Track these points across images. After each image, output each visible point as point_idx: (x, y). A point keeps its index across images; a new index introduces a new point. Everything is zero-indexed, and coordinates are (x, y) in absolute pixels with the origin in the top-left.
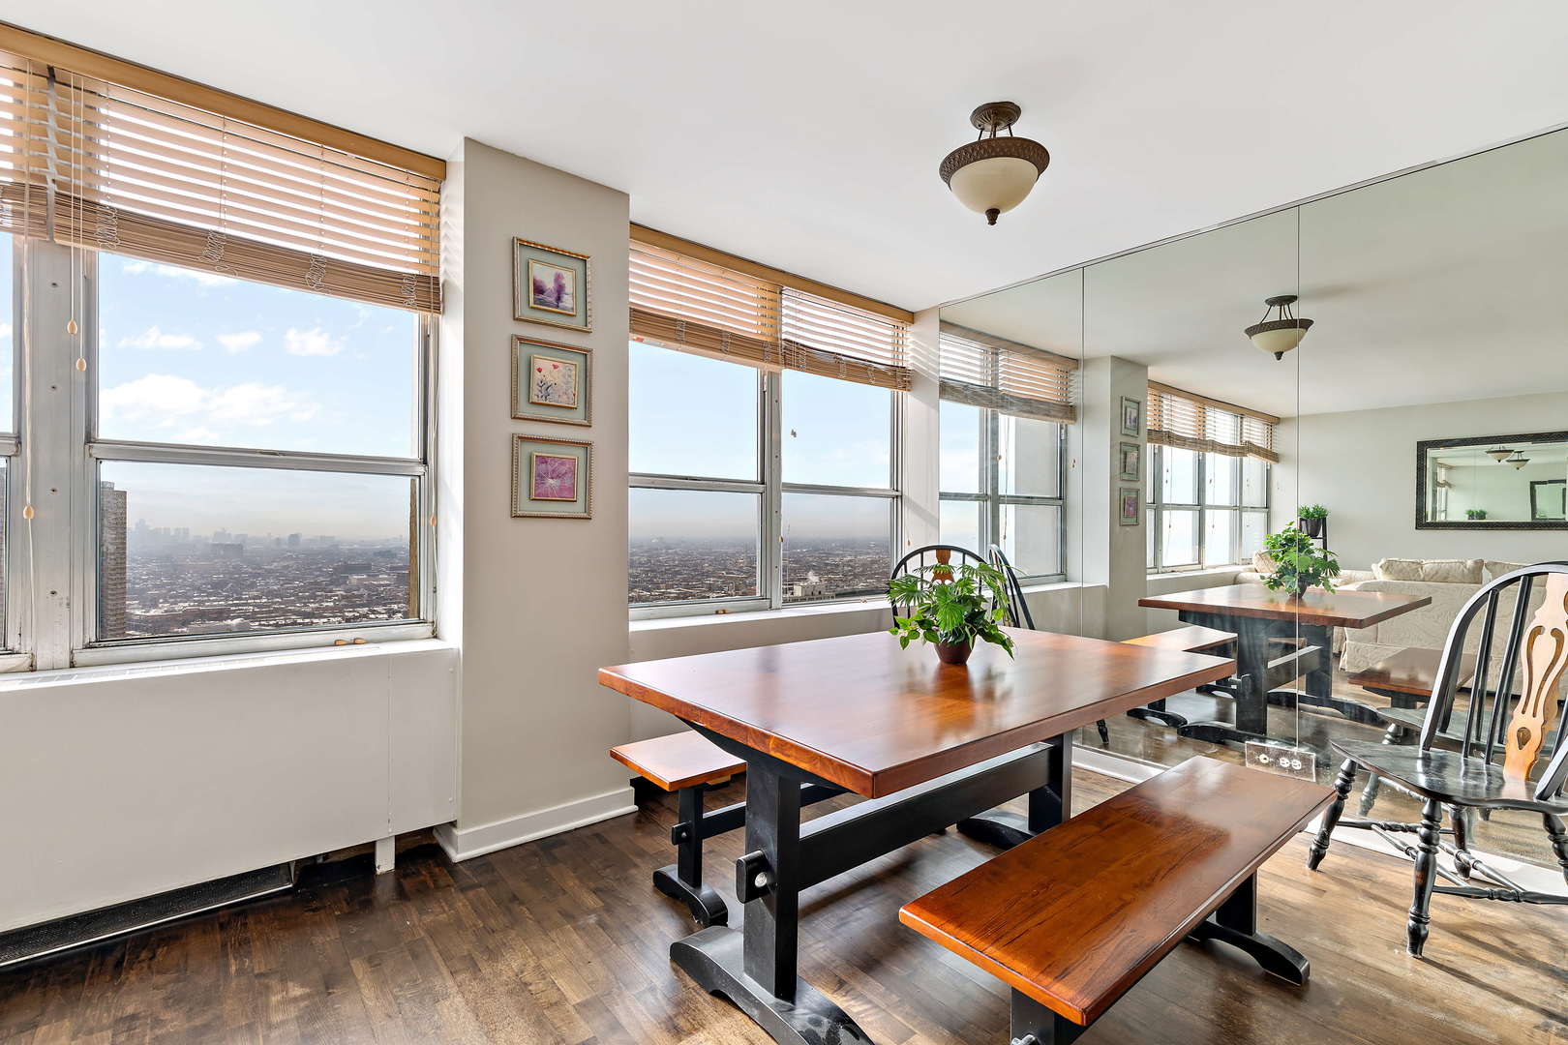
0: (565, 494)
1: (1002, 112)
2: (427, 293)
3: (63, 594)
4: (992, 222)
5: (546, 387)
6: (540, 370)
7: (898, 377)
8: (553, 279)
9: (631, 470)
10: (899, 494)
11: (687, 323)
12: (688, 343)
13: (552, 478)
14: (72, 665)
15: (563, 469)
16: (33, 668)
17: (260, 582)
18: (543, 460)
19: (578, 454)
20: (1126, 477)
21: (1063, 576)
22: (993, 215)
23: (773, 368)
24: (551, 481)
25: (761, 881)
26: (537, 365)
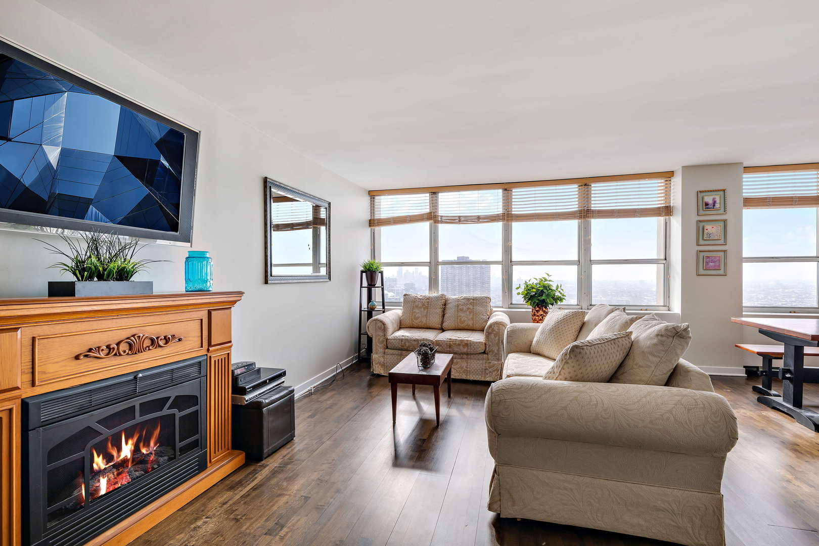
0: (717, 268)
2: (667, 211)
5: (709, 234)
6: (707, 230)
8: (712, 199)
9: (744, 257)
11: (773, 198)
12: (773, 205)
15: (716, 260)
18: (708, 257)
19: (722, 254)
24: (711, 264)
25: (788, 375)
26: (706, 228)
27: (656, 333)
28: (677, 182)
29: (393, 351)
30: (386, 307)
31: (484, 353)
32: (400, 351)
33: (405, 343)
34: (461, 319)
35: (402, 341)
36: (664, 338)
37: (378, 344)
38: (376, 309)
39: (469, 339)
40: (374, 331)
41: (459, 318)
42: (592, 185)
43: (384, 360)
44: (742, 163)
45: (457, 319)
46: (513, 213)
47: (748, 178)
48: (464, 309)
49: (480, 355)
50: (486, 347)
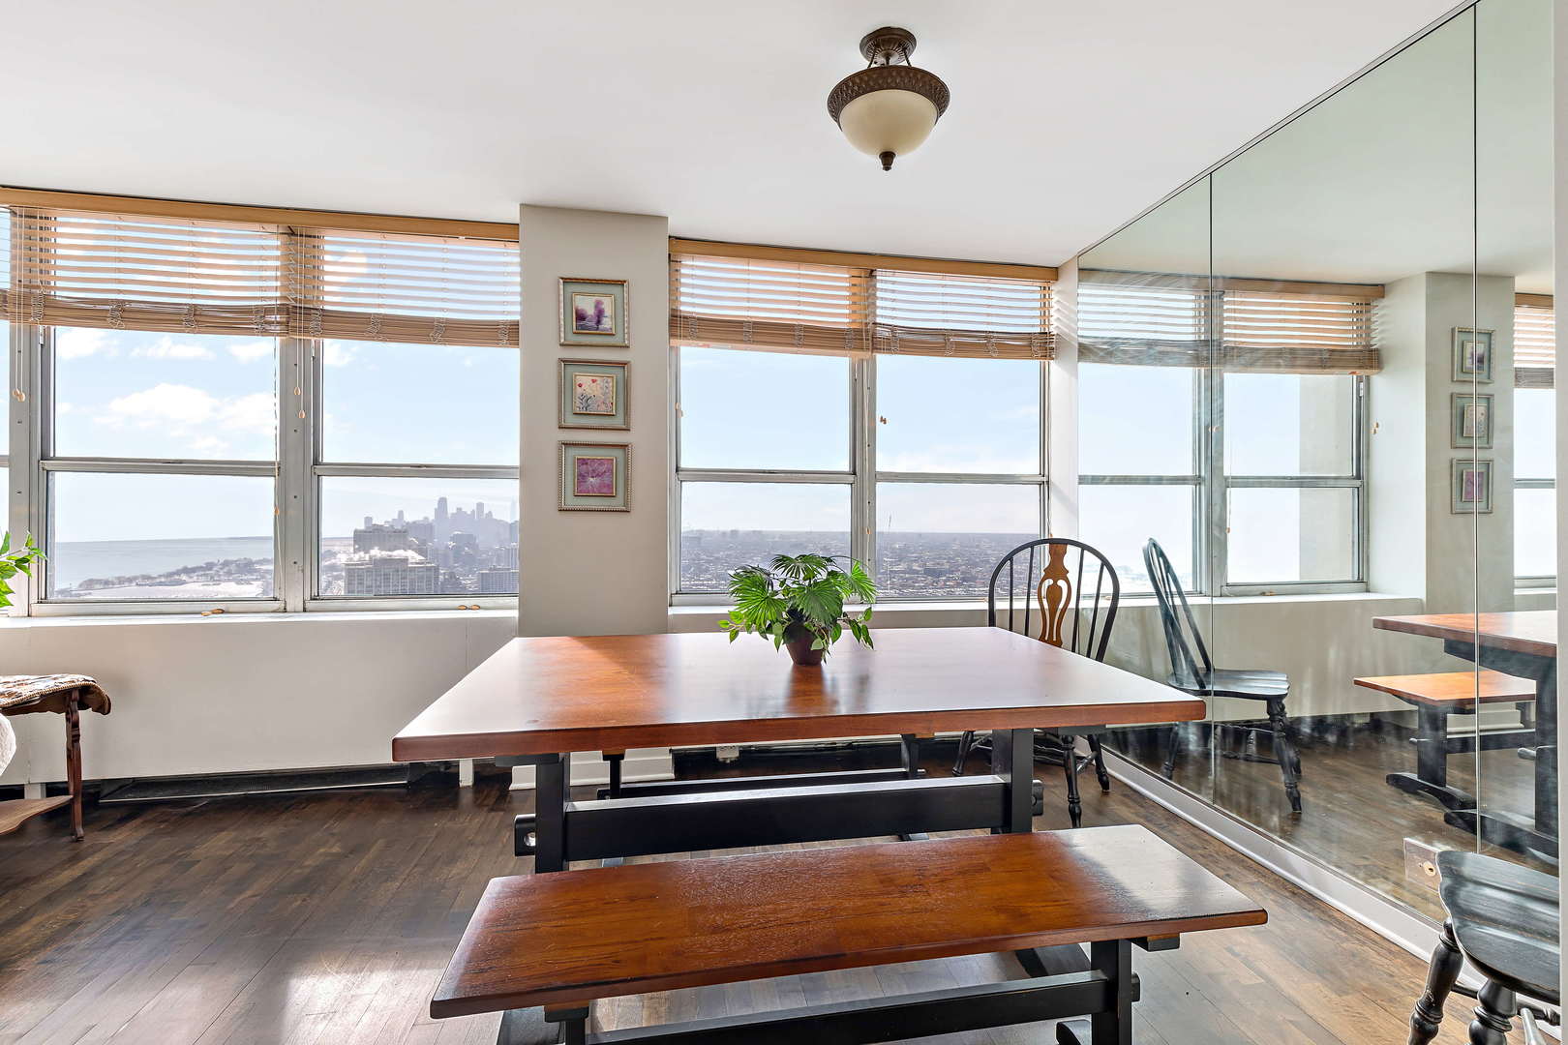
0: (605, 490)
1: (888, 40)
3: (300, 564)
4: (887, 166)
5: (586, 399)
6: (580, 386)
7: (1041, 345)
8: (593, 305)
9: (683, 464)
10: (1045, 479)
11: (755, 323)
12: (755, 342)
13: (593, 477)
14: (305, 611)
15: (603, 469)
16: (285, 611)
17: (712, 568)
18: (583, 462)
19: (618, 453)
20: (1460, 442)
21: (1363, 582)
22: (887, 158)
23: (870, 355)
24: (591, 479)
25: (531, 840)
26: (579, 381)
44: (663, 219)
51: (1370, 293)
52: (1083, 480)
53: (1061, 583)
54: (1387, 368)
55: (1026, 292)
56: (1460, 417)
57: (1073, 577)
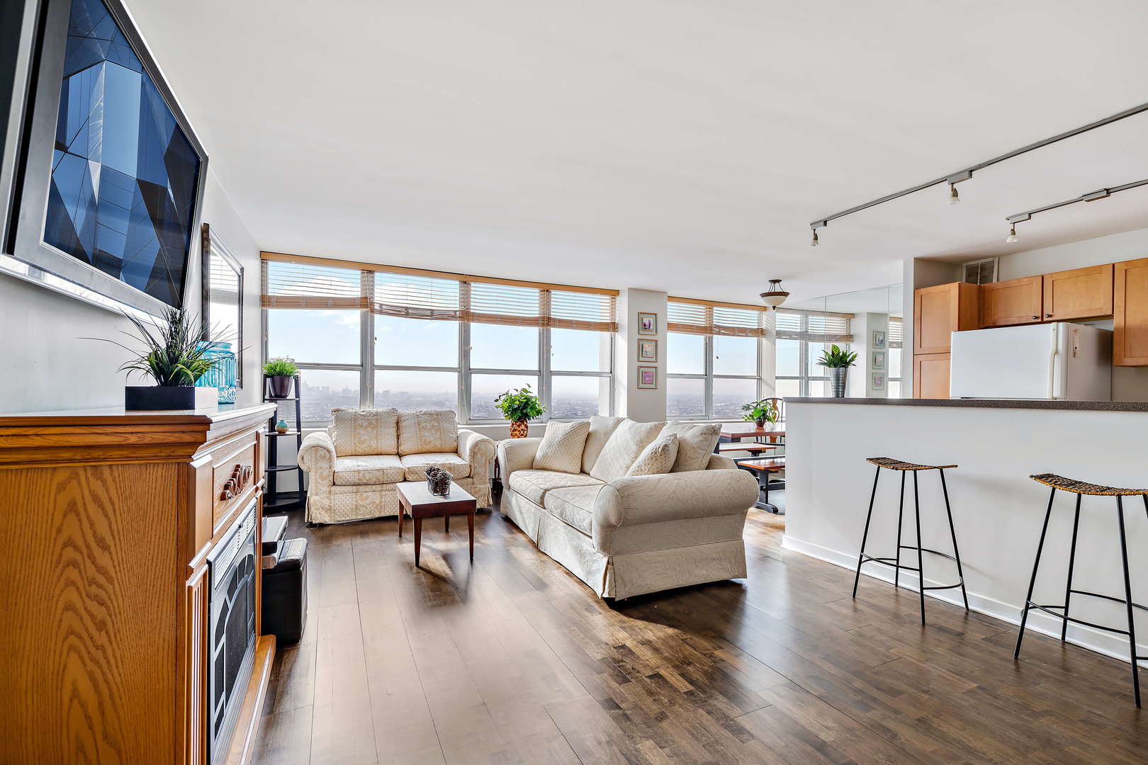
0: (651, 382)
2: (613, 327)
5: (646, 352)
6: (645, 348)
7: (760, 332)
8: (648, 321)
9: (668, 373)
10: (760, 377)
15: (650, 375)
18: (645, 372)
19: (654, 370)
23: (711, 335)
24: (647, 378)
26: (644, 346)
27: (699, 433)
28: (623, 302)
29: (344, 488)
30: (302, 429)
31: (469, 477)
32: (355, 487)
33: (364, 475)
34: (425, 440)
35: (359, 473)
36: (707, 436)
37: (320, 482)
38: (287, 433)
39: (452, 462)
40: (313, 463)
41: (423, 439)
42: (553, 292)
43: (330, 503)
44: (666, 293)
45: (421, 439)
46: (472, 311)
47: (671, 306)
48: (428, 427)
49: (464, 480)
50: (471, 470)
51: (850, 316)
52: (777, 378)
53: (776, 412)
54: (855, 343)
55: (755, 313)
56: (875, 360)
57: (780, 410)
